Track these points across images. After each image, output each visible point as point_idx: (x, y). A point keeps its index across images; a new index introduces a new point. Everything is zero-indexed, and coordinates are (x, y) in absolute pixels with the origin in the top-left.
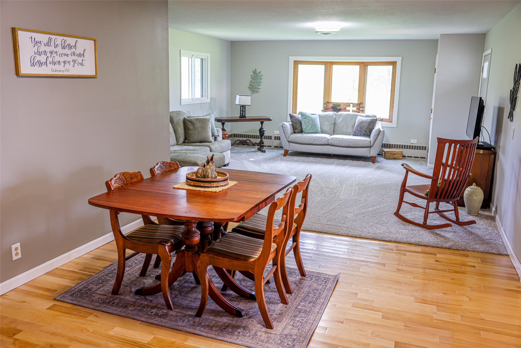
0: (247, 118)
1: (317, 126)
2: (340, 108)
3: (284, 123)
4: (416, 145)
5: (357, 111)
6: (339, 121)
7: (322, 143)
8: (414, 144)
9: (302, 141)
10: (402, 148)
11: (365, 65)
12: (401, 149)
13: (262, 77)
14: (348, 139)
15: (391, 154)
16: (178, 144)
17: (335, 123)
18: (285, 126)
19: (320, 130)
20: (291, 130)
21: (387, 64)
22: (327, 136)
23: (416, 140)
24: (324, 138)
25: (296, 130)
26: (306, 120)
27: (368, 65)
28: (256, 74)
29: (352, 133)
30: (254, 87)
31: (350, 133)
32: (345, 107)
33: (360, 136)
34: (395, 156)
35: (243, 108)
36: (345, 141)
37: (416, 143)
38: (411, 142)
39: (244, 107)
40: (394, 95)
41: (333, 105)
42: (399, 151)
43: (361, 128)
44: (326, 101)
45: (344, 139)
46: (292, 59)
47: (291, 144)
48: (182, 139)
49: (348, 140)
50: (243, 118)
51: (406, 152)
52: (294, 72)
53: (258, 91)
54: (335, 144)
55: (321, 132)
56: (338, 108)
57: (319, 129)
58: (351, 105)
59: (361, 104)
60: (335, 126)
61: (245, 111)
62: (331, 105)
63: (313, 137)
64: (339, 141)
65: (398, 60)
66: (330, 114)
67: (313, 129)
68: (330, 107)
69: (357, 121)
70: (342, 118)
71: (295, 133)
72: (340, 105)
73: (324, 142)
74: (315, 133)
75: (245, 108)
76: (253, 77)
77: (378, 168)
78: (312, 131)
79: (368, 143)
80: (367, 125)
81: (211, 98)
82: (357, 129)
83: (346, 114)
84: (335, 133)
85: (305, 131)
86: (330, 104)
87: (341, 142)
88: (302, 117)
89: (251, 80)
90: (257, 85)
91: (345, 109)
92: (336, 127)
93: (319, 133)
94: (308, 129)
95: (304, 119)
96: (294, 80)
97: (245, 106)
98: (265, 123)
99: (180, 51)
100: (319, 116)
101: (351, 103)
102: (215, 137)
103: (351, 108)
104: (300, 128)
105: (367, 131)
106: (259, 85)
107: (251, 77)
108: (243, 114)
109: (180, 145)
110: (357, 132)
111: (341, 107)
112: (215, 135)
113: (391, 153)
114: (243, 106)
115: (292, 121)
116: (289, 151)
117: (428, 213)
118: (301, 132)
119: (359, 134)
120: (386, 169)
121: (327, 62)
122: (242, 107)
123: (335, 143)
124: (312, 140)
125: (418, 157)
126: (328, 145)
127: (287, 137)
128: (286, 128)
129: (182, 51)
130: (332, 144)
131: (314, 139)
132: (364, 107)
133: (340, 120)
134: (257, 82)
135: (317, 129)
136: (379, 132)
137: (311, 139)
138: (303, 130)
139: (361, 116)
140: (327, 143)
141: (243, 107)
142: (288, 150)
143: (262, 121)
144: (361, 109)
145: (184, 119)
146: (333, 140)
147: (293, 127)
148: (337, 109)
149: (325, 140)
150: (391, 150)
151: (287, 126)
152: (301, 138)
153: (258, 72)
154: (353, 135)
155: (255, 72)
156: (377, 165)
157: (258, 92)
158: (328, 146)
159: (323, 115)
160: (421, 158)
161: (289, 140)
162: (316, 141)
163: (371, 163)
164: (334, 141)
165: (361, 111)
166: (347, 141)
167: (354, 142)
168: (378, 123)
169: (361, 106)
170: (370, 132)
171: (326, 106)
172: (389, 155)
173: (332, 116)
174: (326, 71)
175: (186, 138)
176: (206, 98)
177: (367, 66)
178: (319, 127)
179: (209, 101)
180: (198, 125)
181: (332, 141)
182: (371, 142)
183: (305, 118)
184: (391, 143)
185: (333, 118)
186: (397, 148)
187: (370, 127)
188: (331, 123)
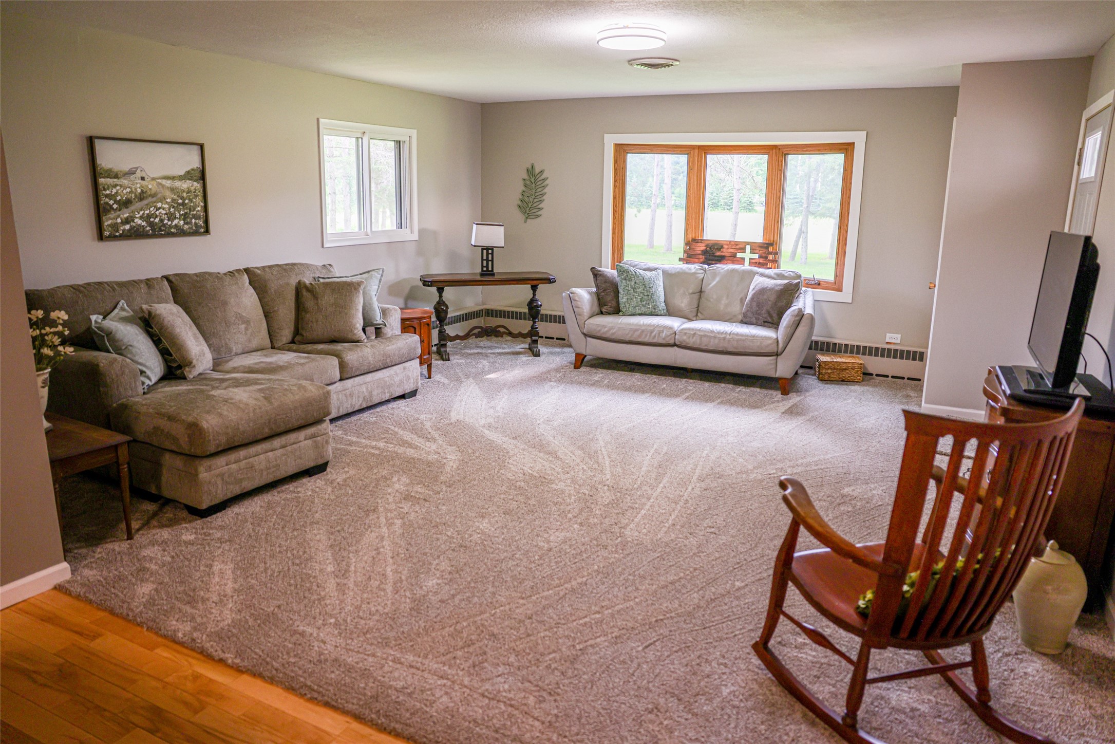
0: (496, 277)
1: (655, 297)
2: (723, 254)
3: (574, 289)
4: (899, 348)
5: (761, 261)
6: (711, 286)
7: (661, 341)
8: (894, 344)
9: (613, 334)
10: (864, 354)
11: (781, 154)
12: (860, 356)
13: (547, 182)
14: (722, 333)
15: (834, 369)
16: (276, 345)
17: (701, 292)
18: (577, 299)
19: (665, 308)
20: (592, 306)
21: (831, 150)
22: (675, 323)
23: (899, 336)
24: (666, 327)
25: (605, 307)
26: (628, 282)
27: (788, 154)
28: (534, 176)
29: (740, 317)
30: (530, 205)
31: (735, 316)
32: (732, 251)
33: (756, 324)
34: (844, 375)
35: (488, 254)
36: (715, 337)
37: (898, 341)
38: (888, 340)
39: (490, 251)
40: (847, 226)
41: (707, 246)
42: (853, 363)
43: (758, 306)
44: (690, 237)
45: (712, 332)
46: (610, 140)
47: (589, 339)
48: (286, 334)
49: (723, 336)
50: (487, 276)
51: (875, 364)
52: (616, 170)
53: (539, 213)
54: (690, 345)
55: (665, 311)
56: (718, 254)
57: (662, 306)
58: (748, 248)
59: (772, 244)
60: (700, 298)
61: (492, 261)
62: (701, 248)
63: (640, 325)
64: (701, 336)
65: (858, 138)
66: (690, 269)
67: (644, 306)
68: (700, 252)
69: (752, 287)
70: (717, 279)
71: (602, 313)
72: (722, 247)
73: (664, 339)
74: (651, 314)
75: (492, 254)
76: (528, 182)
77: (792, 412)
78: (643, 310)
79: (771, 344)
80: (773, 298)
81: (421, 232)
82: (751, 307)
83: (728, 270)
84: (699, 314)
85: (624, 310)
86: (699, 244)
87: (705, 340)
88: (619, 276)
89: (524, 189)
90: (536, 200)
91: (734, 255)
92: (703, 299)
93: (661, 315)
94: (634, 303)
95: (624, 281)
96: (617, 190)
97: (492, 250)
98: (541, 287)
99: (318, 120)
100: (665, 273)
101: (748, 243)
102: (376, 329)
103: (747, 255)
104: (614, 303)
105: (772, 312)
106: (541, 201)
107: (522, 183)
108: (487, 266)
109: (279, 349)
110: (749, 314)
111: (726, 252)
112: (375, 322)
113: (834, 367)
114: (487, 249)
115: (597, 287)
116: (585, 356)
117: (865, 681)
118: (617, 311)
119: (754, 320)
120: (811, 414)
121: (692, 147)
122: (485, 251)
123: (691, 342)
124: (638, 333)
125: (903, 378)
126: (675, 345)
127: (581, 323)
128: (579, 303)
129: (321, 120)
130: (684, 344)
131: (643, 331)
132: (776, 253)
133: (714, 283)
134: (537, 194)
135: (655, 305)
136: (798, 318)
137: (636, 330)
138: (622, 306)
139: (762, 275)
140: (672, 342)
141: (488, 252)
142: (585, 353)
143: (535, 282)
144: (771, 257)
145: (299, 282)
146: (685, 334)
147: (599, 299)
148: (715, 256)
149: (668, 333)
150: (835, 360)
151: (580, 297)
152: (611, 328)
153: (537, 170)
154: (742, 322)
155: (531, 171)
156: (794, 399)
157: (538, 216)
158: (675, 347)
159: (673, 272)
160: (908, 379)
161: (585, 331)
162: (646, 335)
163: (777, 395)
164: (689, 337)
165: (770, 261)
166: (720, 338)
167: (738, 340)
168: (805, 292)
169: (771, 249)
170: (780, 315)
171: (690, 249)
172: (829, 371)
173: (695, 273)
174: (690, 169)
175: (297, 332)
176: (409, 230)
177: (785, 154)
178: (662, 299)
179: (415, 236)
180: (327, 299)
181: (685, 338)
182: (778, 342)
183: (625, 279)
184: (837, 341)
185: (697, 278)
186: (852, 352)
187: (779, 304)
188: (691, 291)
